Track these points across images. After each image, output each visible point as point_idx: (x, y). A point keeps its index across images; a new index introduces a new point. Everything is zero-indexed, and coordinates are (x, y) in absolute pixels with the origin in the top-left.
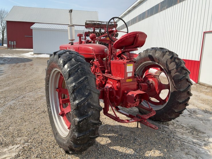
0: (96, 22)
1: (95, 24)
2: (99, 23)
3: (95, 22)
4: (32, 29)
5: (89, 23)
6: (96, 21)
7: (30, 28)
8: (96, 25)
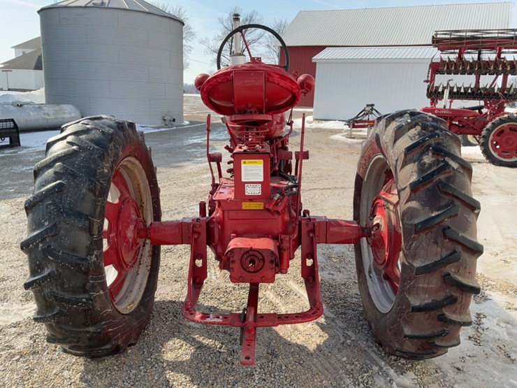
0: (464, 34)
1: (461, 38)
2: (473, 34)
3: (461, 34)
4: (315, 63)
5: (444, 36)
6: (466, 31)
7: (311, 60)
8: (464, 41)
